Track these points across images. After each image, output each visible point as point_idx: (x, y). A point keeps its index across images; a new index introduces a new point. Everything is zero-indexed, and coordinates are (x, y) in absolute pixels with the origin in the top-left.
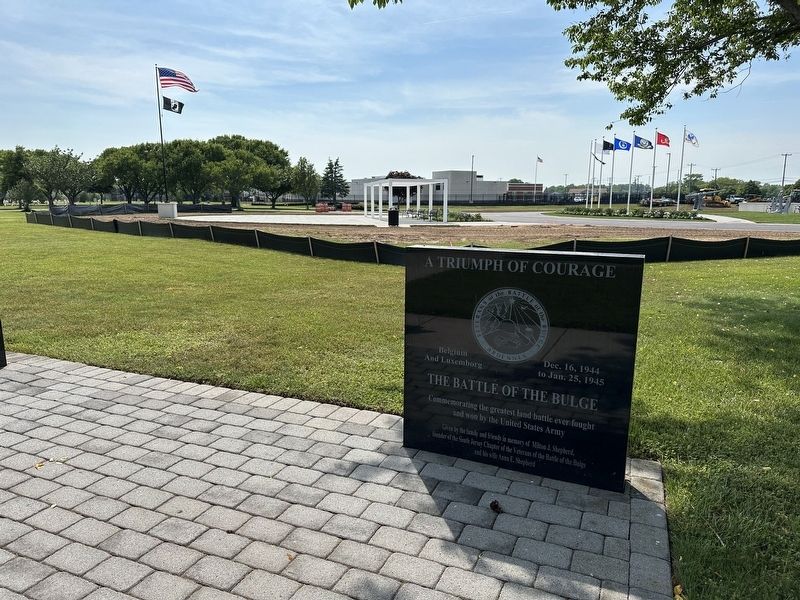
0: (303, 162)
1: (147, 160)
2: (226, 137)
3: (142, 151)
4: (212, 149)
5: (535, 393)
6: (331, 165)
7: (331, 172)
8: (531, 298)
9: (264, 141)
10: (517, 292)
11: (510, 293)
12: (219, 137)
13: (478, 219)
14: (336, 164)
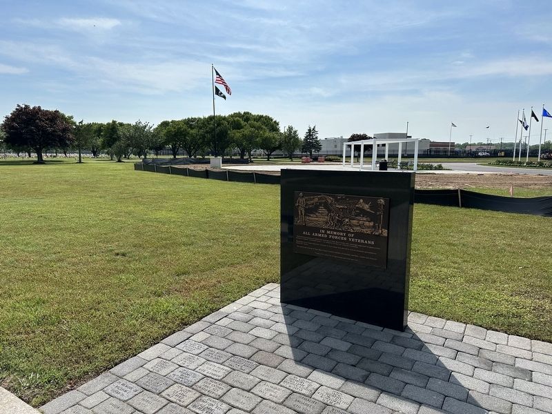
0: (290, 129)
1: (192, 129)
2: (239, 113)
3: (188, 122)
4: (234, 121)
6: (310, 130)
7: (310, 135)
9: (264, 115)
12: (235, 114)
13: (440, 168)
14: (313, 129)
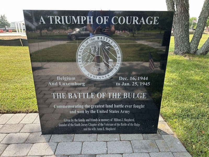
5: (115, 94)
7: (2, 19)
8: (111, 41)
10: (103, 37)
11: (98, 38)
14: (4, 16)
